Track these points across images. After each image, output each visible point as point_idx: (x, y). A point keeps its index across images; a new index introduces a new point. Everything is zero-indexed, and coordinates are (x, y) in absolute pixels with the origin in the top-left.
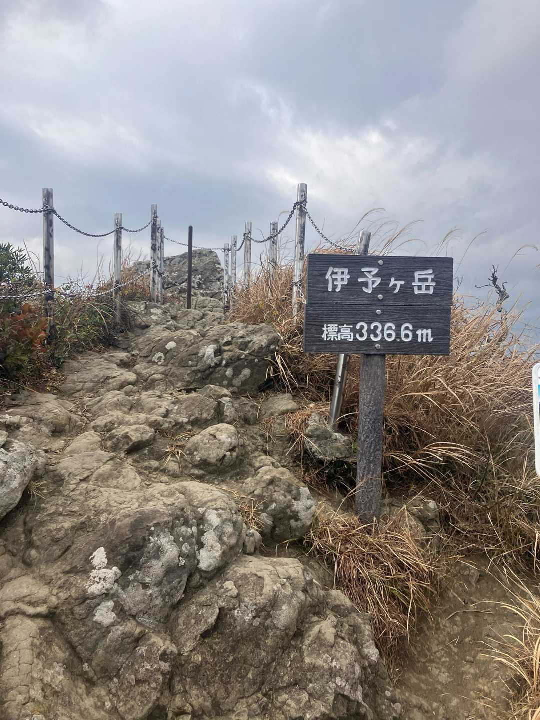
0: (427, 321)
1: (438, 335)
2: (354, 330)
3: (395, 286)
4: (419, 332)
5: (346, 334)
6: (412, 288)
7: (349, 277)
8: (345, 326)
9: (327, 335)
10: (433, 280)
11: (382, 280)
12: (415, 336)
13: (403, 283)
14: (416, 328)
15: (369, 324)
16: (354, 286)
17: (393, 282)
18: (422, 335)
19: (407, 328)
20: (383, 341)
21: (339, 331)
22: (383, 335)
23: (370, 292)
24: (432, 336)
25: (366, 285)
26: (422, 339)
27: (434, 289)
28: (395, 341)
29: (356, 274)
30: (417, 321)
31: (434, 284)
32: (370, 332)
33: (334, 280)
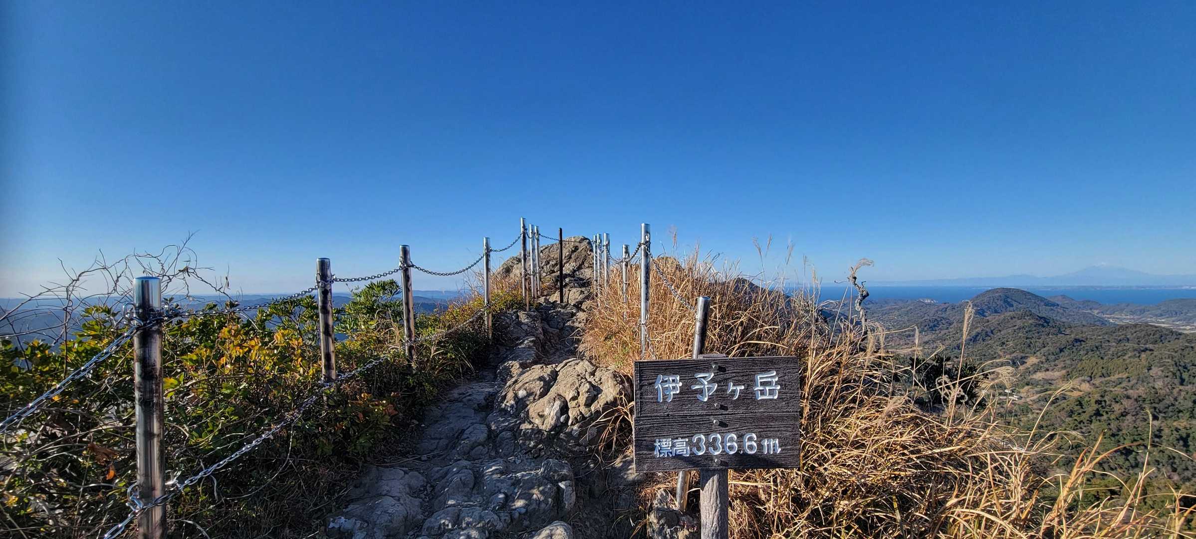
0: (772, 429)
1: (786, 445)
2: (690, 443)
3: (734, 391)
4: (766, 443)
5: (682, 447)
6: (753, 393)
7: (681, 384)
8: (680, 440)
9: (659, 451)
10: (777, 383)
11: (718, 386)
12: (760, 446)
13: (743, 387)
14: (761, 437)
15: (707, 435)
16: (687, 394)
17: (731, 387)
18: (768, 445)
19: (750, 439)
20: (724, 454)
21: (673, 446)
22: (723, 448)
23: (706, 399)
24: (780, 446)
25: (701, 392)
26: (768, 450)
27: (779, 393)
28: (737, 453)
29: (689, 381)
30: (760, 430)
31: (779, 387)
32: (708, 444)
33: (664, 389)
